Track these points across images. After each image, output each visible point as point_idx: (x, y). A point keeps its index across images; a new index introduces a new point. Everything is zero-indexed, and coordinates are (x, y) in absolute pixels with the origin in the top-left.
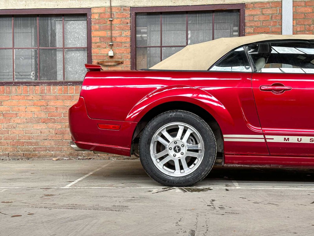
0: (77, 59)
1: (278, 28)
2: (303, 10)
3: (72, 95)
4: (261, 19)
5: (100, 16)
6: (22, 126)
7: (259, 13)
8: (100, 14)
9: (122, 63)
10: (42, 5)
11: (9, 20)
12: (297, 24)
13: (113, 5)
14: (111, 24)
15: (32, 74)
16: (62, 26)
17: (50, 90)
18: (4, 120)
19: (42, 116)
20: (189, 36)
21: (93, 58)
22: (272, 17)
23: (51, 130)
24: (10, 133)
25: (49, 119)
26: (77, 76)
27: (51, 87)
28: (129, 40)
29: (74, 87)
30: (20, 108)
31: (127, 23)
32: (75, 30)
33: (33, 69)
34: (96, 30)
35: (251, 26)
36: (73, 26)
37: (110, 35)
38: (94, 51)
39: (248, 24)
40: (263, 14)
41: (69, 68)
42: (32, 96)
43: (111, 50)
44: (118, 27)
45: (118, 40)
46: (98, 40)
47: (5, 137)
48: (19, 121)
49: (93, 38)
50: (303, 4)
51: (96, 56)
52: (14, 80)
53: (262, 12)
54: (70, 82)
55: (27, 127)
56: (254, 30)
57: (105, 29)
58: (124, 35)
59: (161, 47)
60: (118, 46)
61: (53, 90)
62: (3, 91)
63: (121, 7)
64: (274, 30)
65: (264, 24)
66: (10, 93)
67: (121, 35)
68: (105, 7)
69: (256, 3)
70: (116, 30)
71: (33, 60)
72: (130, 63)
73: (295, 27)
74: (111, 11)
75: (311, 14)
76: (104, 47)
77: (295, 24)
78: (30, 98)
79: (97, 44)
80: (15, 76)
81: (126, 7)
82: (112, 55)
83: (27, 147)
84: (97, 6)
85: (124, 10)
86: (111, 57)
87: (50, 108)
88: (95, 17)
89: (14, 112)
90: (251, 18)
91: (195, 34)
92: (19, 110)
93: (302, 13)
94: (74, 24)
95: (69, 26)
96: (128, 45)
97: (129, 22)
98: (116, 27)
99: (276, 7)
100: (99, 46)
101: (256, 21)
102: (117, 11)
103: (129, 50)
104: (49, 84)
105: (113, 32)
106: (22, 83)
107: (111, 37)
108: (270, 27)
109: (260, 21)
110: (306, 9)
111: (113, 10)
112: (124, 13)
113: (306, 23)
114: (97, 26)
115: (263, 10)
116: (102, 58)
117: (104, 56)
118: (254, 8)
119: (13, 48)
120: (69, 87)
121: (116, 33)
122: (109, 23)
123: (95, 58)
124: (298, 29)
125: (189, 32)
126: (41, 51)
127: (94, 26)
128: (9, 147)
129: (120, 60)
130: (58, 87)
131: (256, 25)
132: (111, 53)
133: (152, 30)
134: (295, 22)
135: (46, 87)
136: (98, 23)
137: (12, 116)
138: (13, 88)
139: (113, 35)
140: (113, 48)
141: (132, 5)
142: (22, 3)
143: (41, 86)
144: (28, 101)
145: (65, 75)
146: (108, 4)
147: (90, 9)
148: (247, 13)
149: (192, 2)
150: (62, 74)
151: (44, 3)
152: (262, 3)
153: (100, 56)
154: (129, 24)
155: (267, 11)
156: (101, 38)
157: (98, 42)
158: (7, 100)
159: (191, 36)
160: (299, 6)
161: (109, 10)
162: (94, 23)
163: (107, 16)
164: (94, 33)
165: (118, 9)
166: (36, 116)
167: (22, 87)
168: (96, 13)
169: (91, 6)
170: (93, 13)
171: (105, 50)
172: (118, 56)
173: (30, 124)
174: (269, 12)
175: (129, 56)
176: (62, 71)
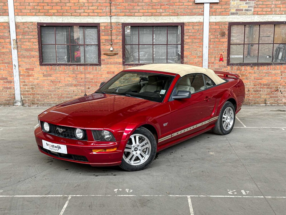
0: (92, 51)
1: (201, 37)
2: (214, 27)
3: (90, 71)
4: (193, 32)
5: (105, 28)
6: (63, 88)
7: (191, 28)
8: (105, 26)
9: (118, 54)
10: (72, 21)
11: (52, 28)
12: (211, 35)
13: (112, 21)
14: (111, 32)
15: (65, 57)
16: (83, 32)
17: (78, 68)
18: (53, 85)
19: (74, 83)
20: (154, 37)
21: (101, 51)
22: (198, 31)
23: (79, 90)
24: (56, 92)
25: (78, 84)
26: (92, 60)
27: (78, 67)
28: (121, 41)
29: (91, 67)
30: (62, 78)
31: (120, 32)
32: (90, 34)
33: (66, 55)
34: (103, 35)
35: (187, 35)
36: (89, 32)
37: (111, 38)
38: (102, 47)
39: (185, 34)
40: (194, 29)
41: (87, 56)
42: (68, 71)
43: (111, 47)
44: (115, 34)
45: (115, 41)
46: (104, 41)
47: (54, 94)
48: (61, 86)
49: (101, 40)
50: (215, 24)
51: (103, 50)
52: (57, 62)
53: (193, 27)
54: (89, 64)
55: (66, 89)
56: (189, 37)
57: (108, 35)
58: (118, 38)
59: (139, 45)
60: (115, 44)
61: (80, 68)
62: (52, 69)
63: (117, 22)
64: (199, 37)
65: (194, 34)
66: (55, 70)
67: (117, 38)
68: (108, 23)
69: (190, 23)
70: (114, 36)
71: (66, 50)
72: (122, 54)
73: (210, 37)
74: (111, 25)
75: (219, 29)
76: (107, 45)
77: (210, 35)
78: (67, 73)
79: (104, 43)
80: (57, 60)
81: (119, 23)
82: (112, 50)
83: (66, 99)
84: (103, 22)
85: (118, 24)
86: (111, 51)
87: (78, 78)
88: (102, 28)
89: (58, 80)
90: (187, 31)
91: (158, 36)
92: (61, 79)
93: (214, 29)
94: (89, 31)
95: (87, 32)
96: (121, 44)
97: (121, 31)
98: (114, 34)
99: (200, 25)
100: (104, 45)
101: (190, 33)
102: (114, 25)
103: (121, 47)
104: (78, 65)
105: (112, 37)
106: (62, 64)
107: (111, 39)
108: (197, 36)
109: (192, 32)
110: (216, 26)
111: (112, 25)
112: (118, 26)
113: (216, 34)
114: (103, 33)
115: (194, 26)
116: (106, 51)
117: (107, 50)
118: (189, 25)
119: (56, 44)
120: (88, 67)
121: (114, 37)
122: (110, 31)
123: (103, 51)
124: (212, 38)
125: (154, 35)
126: (72, 46)
127: (102, 33)
128: (56, 99)
129: (116, 52)
130: (82, 67)
131: (190, 35)
132: (111, 49)
133: (133, 33)
134: (210, 33)
135: (75, 67)
136: (104, 32)
137: (57, 83)
138: (57, 67)
139: (113, 38)
140: (112, 46)
141: (122, 22)
142: (60, 19)
143: (73, 66)
144: (66, 74)
145: (86, 60)
146: (109, 21)
147: (99, 24)
148: (185, 28)
149: (156, 21)
150: (84, 59)
151: (73, 19)
152: (193, 23)
153: (105, 50)
154: (121, 33)
155: (196, 27)
156: (105, 40)
157: (104, 42)
158: (54, 74)
159: (155, 38)
160: (212, 25)
161: (110, 25)
162: (102, 32)
163: (109, 28)
164: (102, 37)
165: (115, 24)
166: (70, 83)
167: (62, 67)
168: (103, 26)
169: (99, 22)
170: (101, 26)
171: (108, 46)
172: (115, 50)
173: (67, 87)
174: (197, 28)
175: (121, 50)
176: (84, 57)
